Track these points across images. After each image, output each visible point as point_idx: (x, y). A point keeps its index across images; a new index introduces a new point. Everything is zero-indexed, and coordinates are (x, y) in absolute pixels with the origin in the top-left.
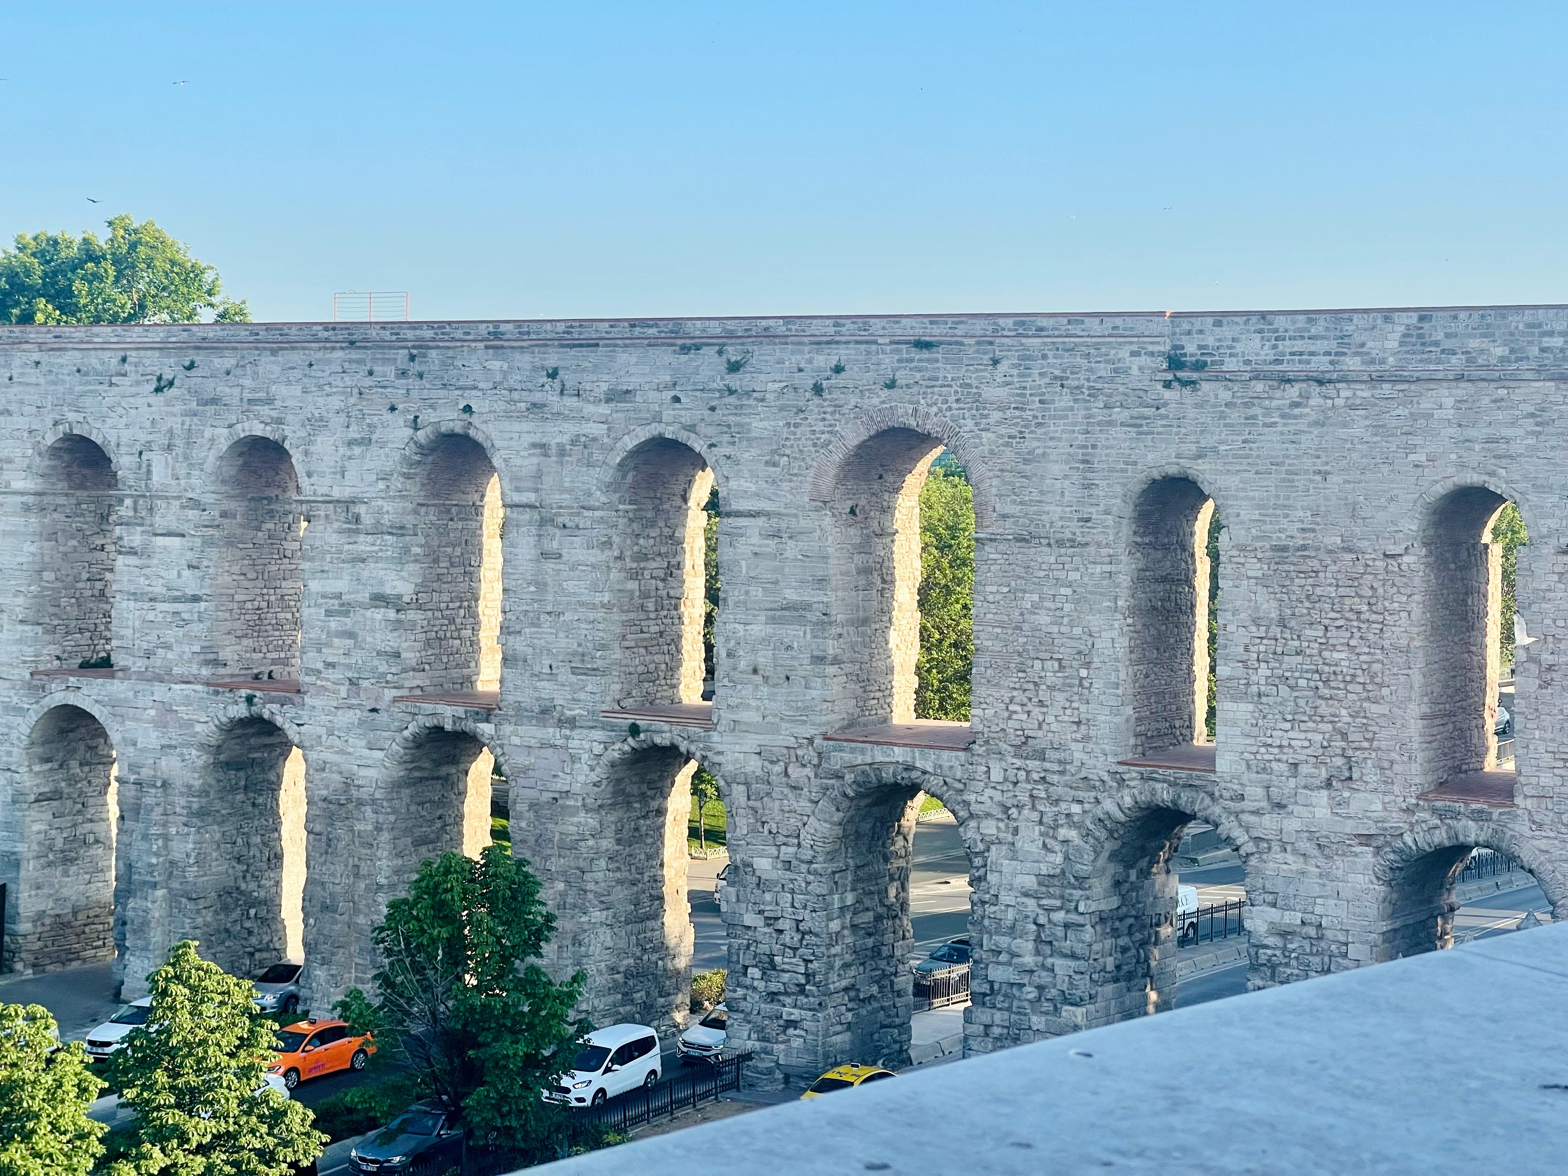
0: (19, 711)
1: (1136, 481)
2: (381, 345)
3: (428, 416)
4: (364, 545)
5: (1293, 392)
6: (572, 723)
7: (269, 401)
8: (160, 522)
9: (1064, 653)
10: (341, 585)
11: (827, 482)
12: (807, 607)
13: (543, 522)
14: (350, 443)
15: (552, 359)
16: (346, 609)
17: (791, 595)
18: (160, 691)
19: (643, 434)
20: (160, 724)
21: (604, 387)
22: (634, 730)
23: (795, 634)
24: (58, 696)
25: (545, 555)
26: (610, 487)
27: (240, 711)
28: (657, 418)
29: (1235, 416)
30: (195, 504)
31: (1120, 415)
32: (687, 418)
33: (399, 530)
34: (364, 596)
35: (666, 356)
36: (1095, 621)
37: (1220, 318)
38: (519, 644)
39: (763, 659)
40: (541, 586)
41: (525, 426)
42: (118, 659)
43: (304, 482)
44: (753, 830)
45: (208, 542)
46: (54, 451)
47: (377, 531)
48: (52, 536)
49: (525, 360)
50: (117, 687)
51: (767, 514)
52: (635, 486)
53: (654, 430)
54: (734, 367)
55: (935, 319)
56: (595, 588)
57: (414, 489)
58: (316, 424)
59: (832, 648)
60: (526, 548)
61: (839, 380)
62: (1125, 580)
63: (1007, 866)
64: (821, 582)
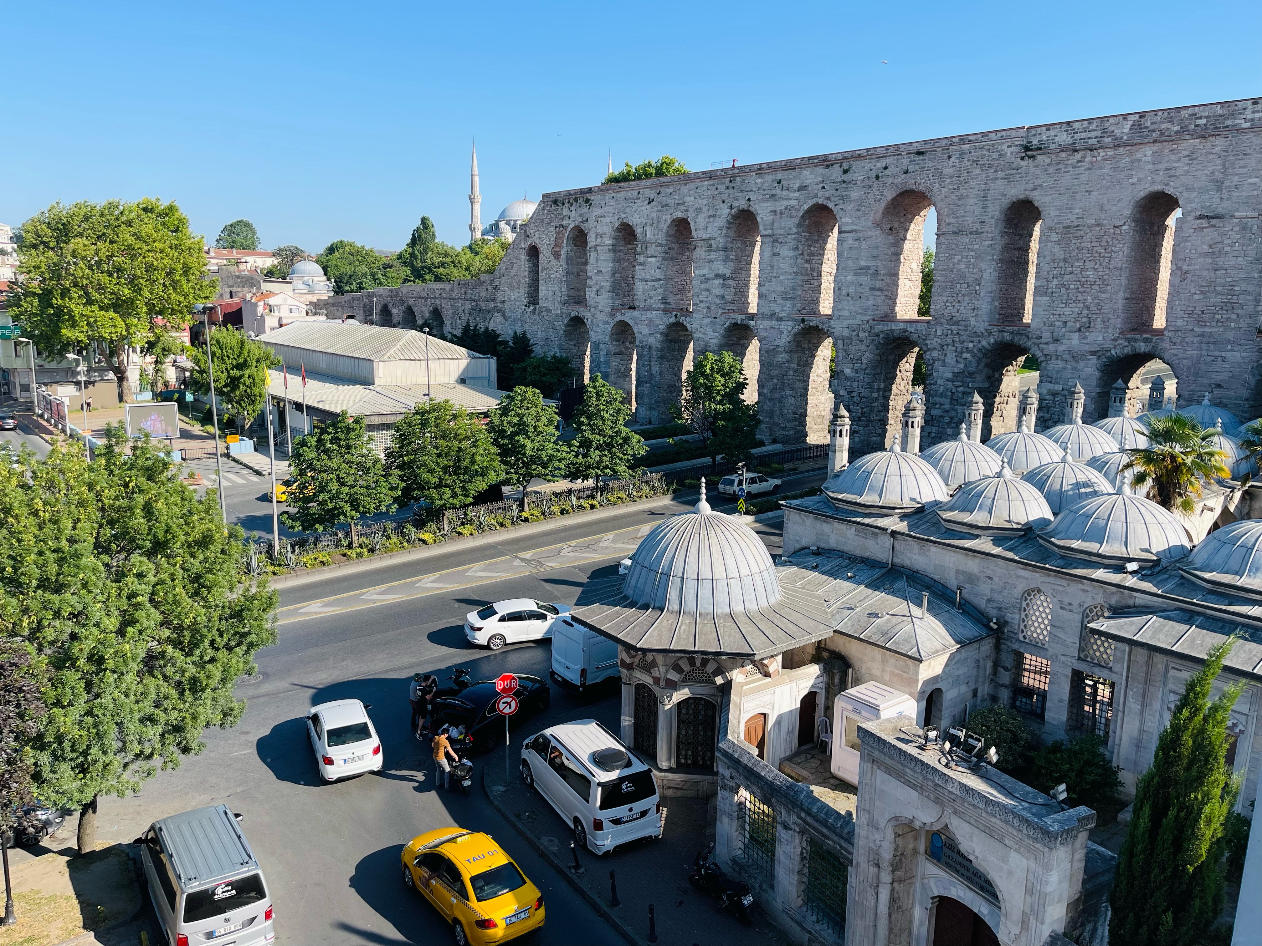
0: (608, 323)
1: (1005, 202)
2: (721, 177)
3: (736, 204)
4: (713, 256)
5: (1078, 156)
6: (781, 319)
7: (683, 203)
8: (649, 252)
9: (970, 280)
10: (705, 271)
11: (879, 216)
12: (868, 268)
13: (774, 241)
14: (710, 217)
15: (779, 176)
16: (707, 280)
17: (863, 263)
18: (649, 315)
19: (811, 203)
20: (649, 326)
21: (797, 185)
22: (803, 321)
23: (864, 279)
24: (619, 318)
25: (774, 254)
26: (799, 225)
27: (673, 320)
28: (816, 196)
29: (1051, 170)
30: (660, 245)
31: (1000, 174)
32: (827, 194)
33: (725, 249)
34: (712, 275)
35: (820, 170)
36: (983, 265)
37: (1049, 127)
38: (764, 290)
39: (851, 290)
40: (772, 266)
41: (769, 204)
42: (637, 303)
43: (694, 233)
44: (845, 358)
45: (664, 259)
46: (618, 230)
47: (717, 250)
48: (619, 261)
49: (769, 178)
50: (636, 313)
51: (855, 231)
52: (809, 226)
53: (815, 201)
54: (845, 172)
55: (926, 142)
56: (791, 266)
57: (731, 233)
58: (699, 210)
59: (878, 284)
60: (768, 254)
61: (887, 172)
62: (999, 248)
63: (941, 369)
64: (875, 257)
